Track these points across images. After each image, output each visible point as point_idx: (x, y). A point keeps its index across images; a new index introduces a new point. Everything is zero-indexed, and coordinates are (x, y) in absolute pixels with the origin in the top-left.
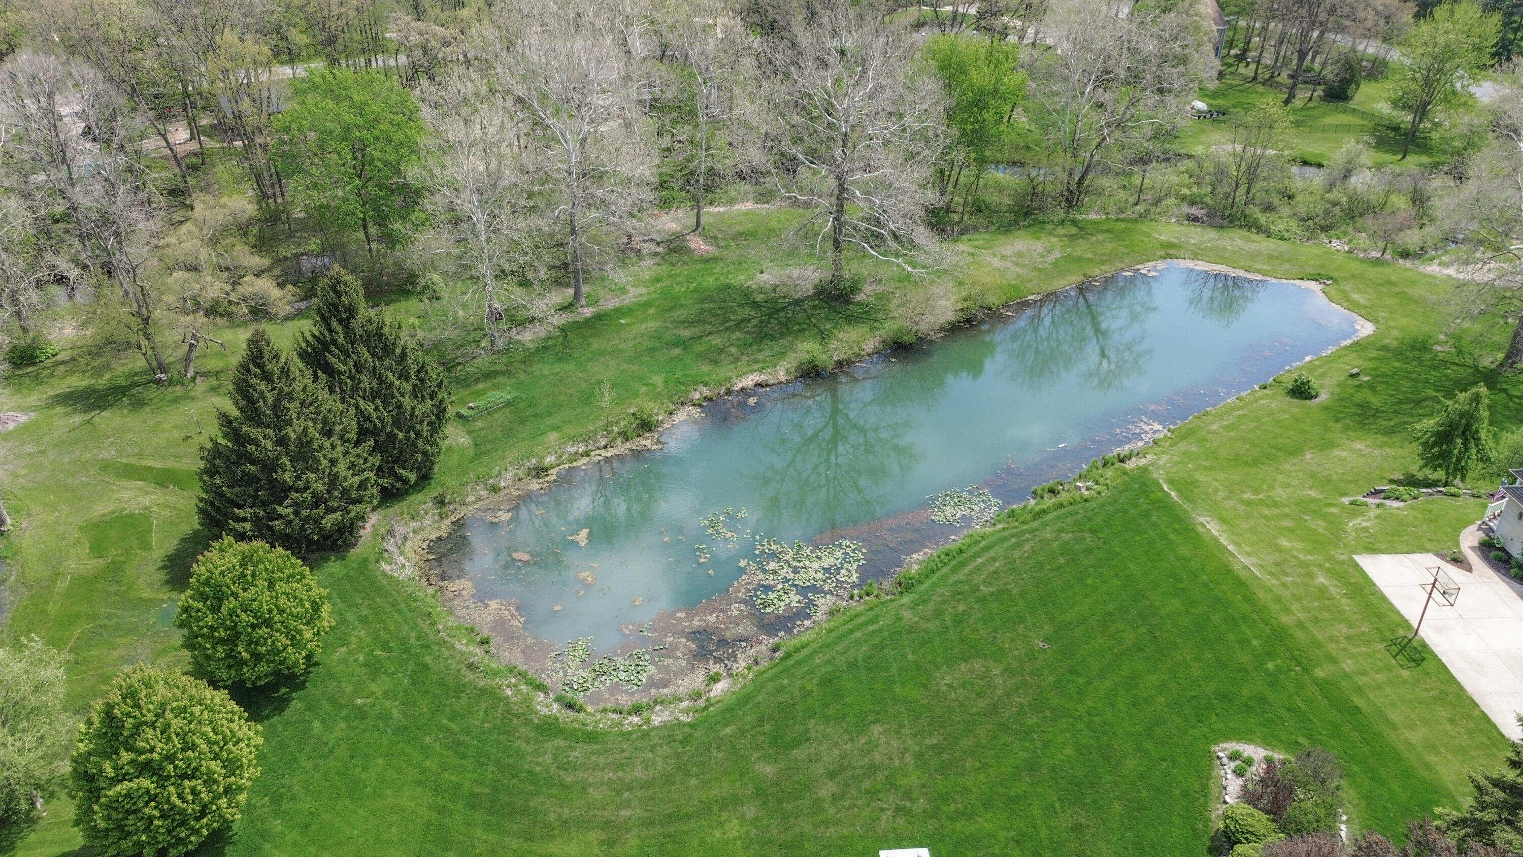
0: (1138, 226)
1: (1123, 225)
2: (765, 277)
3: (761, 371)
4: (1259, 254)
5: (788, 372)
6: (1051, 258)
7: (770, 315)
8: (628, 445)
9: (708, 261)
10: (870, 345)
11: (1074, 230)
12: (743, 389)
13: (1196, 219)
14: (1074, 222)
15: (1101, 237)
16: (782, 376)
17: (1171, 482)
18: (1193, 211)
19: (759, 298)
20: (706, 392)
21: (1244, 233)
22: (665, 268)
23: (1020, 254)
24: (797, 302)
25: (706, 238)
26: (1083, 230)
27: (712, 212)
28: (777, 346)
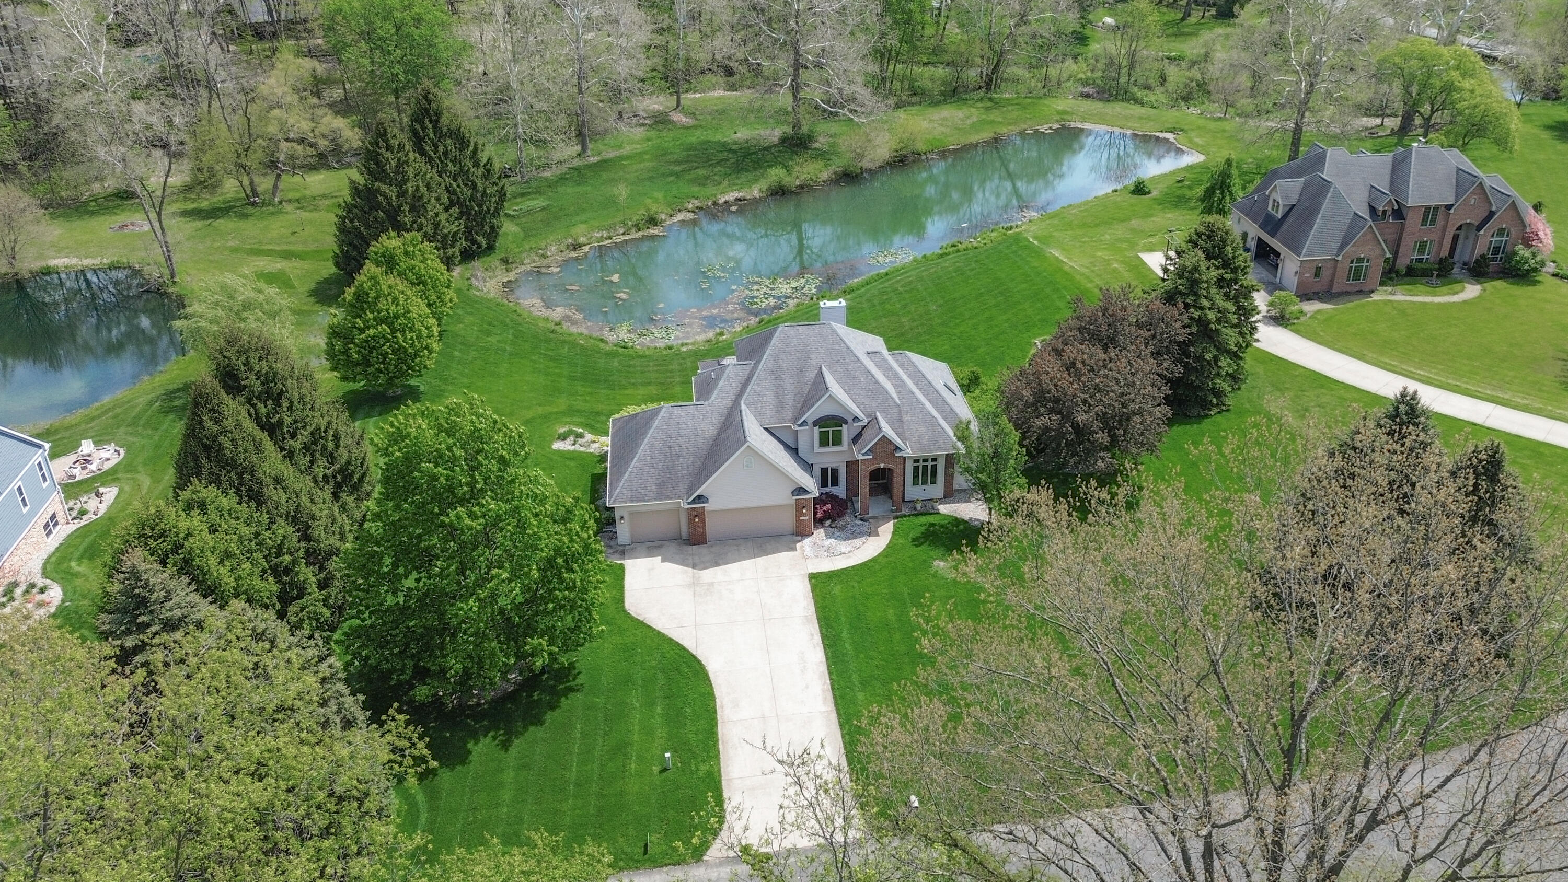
0: (1042, 101)
1: (1029, 101)
2: (738, 135)
3: (739, 190)
4: (1132, 116)
5: (761, 191)
6: (969, 122)
7: (745, 157)
8: (641, 233)
9: (689, 128)
10: (825, 175)
11: (989, 104)
12: (726, 202)
13: (1087, 96)
14: (990, 99)
15: (1010, 108)
16: (756, 193)
17: (1035, 238)
18: (1086, 90)
19: (735, 147)
20: (697, 203)
21: (1125, 104)
22: (653, 133)
23: (945, 119)
24: (765, 149)
25: (686, 114)
26: (997, 104)
27: (688, 98)
28: (751, 176)
